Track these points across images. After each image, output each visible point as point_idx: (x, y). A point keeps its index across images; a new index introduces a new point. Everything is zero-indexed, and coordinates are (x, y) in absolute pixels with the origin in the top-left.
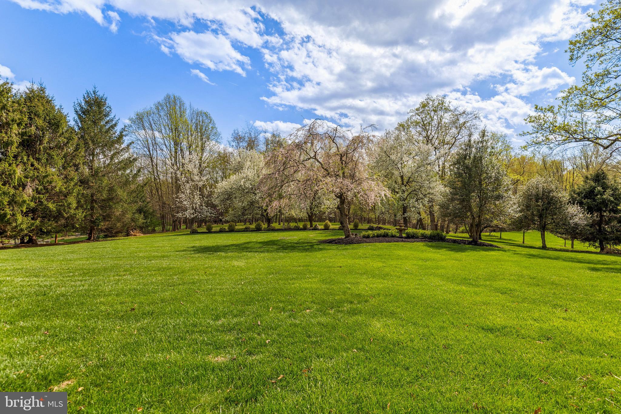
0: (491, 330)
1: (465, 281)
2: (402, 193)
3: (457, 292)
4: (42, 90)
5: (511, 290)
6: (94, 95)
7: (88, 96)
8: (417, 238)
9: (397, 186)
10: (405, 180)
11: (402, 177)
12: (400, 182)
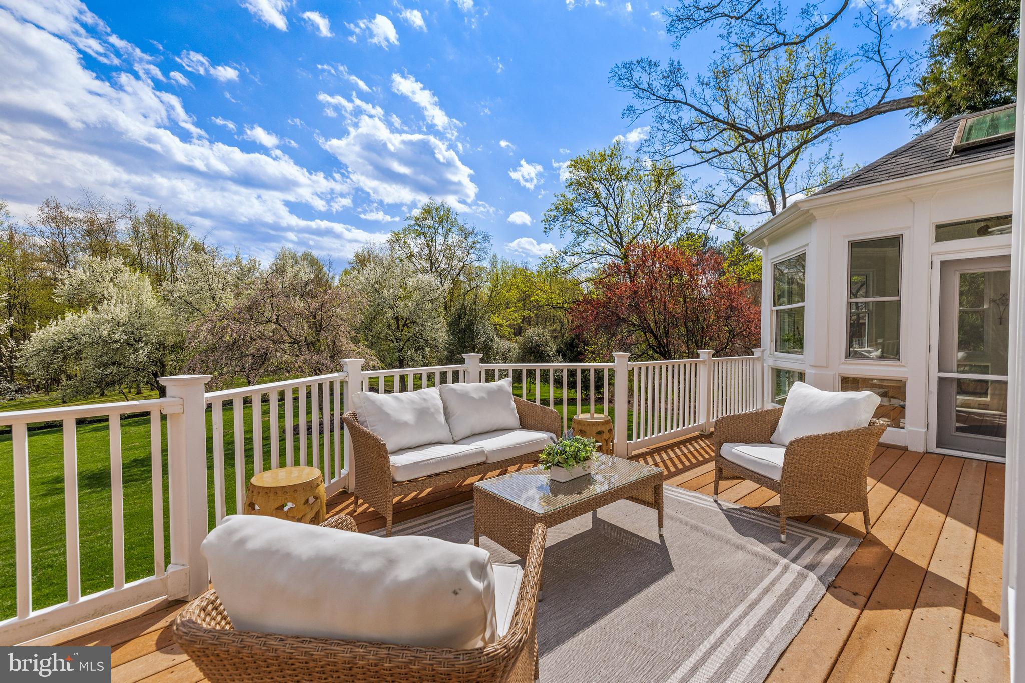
9: (390, 332)
10: (401, 323)
11: (397, 319)
12: (394, 326)
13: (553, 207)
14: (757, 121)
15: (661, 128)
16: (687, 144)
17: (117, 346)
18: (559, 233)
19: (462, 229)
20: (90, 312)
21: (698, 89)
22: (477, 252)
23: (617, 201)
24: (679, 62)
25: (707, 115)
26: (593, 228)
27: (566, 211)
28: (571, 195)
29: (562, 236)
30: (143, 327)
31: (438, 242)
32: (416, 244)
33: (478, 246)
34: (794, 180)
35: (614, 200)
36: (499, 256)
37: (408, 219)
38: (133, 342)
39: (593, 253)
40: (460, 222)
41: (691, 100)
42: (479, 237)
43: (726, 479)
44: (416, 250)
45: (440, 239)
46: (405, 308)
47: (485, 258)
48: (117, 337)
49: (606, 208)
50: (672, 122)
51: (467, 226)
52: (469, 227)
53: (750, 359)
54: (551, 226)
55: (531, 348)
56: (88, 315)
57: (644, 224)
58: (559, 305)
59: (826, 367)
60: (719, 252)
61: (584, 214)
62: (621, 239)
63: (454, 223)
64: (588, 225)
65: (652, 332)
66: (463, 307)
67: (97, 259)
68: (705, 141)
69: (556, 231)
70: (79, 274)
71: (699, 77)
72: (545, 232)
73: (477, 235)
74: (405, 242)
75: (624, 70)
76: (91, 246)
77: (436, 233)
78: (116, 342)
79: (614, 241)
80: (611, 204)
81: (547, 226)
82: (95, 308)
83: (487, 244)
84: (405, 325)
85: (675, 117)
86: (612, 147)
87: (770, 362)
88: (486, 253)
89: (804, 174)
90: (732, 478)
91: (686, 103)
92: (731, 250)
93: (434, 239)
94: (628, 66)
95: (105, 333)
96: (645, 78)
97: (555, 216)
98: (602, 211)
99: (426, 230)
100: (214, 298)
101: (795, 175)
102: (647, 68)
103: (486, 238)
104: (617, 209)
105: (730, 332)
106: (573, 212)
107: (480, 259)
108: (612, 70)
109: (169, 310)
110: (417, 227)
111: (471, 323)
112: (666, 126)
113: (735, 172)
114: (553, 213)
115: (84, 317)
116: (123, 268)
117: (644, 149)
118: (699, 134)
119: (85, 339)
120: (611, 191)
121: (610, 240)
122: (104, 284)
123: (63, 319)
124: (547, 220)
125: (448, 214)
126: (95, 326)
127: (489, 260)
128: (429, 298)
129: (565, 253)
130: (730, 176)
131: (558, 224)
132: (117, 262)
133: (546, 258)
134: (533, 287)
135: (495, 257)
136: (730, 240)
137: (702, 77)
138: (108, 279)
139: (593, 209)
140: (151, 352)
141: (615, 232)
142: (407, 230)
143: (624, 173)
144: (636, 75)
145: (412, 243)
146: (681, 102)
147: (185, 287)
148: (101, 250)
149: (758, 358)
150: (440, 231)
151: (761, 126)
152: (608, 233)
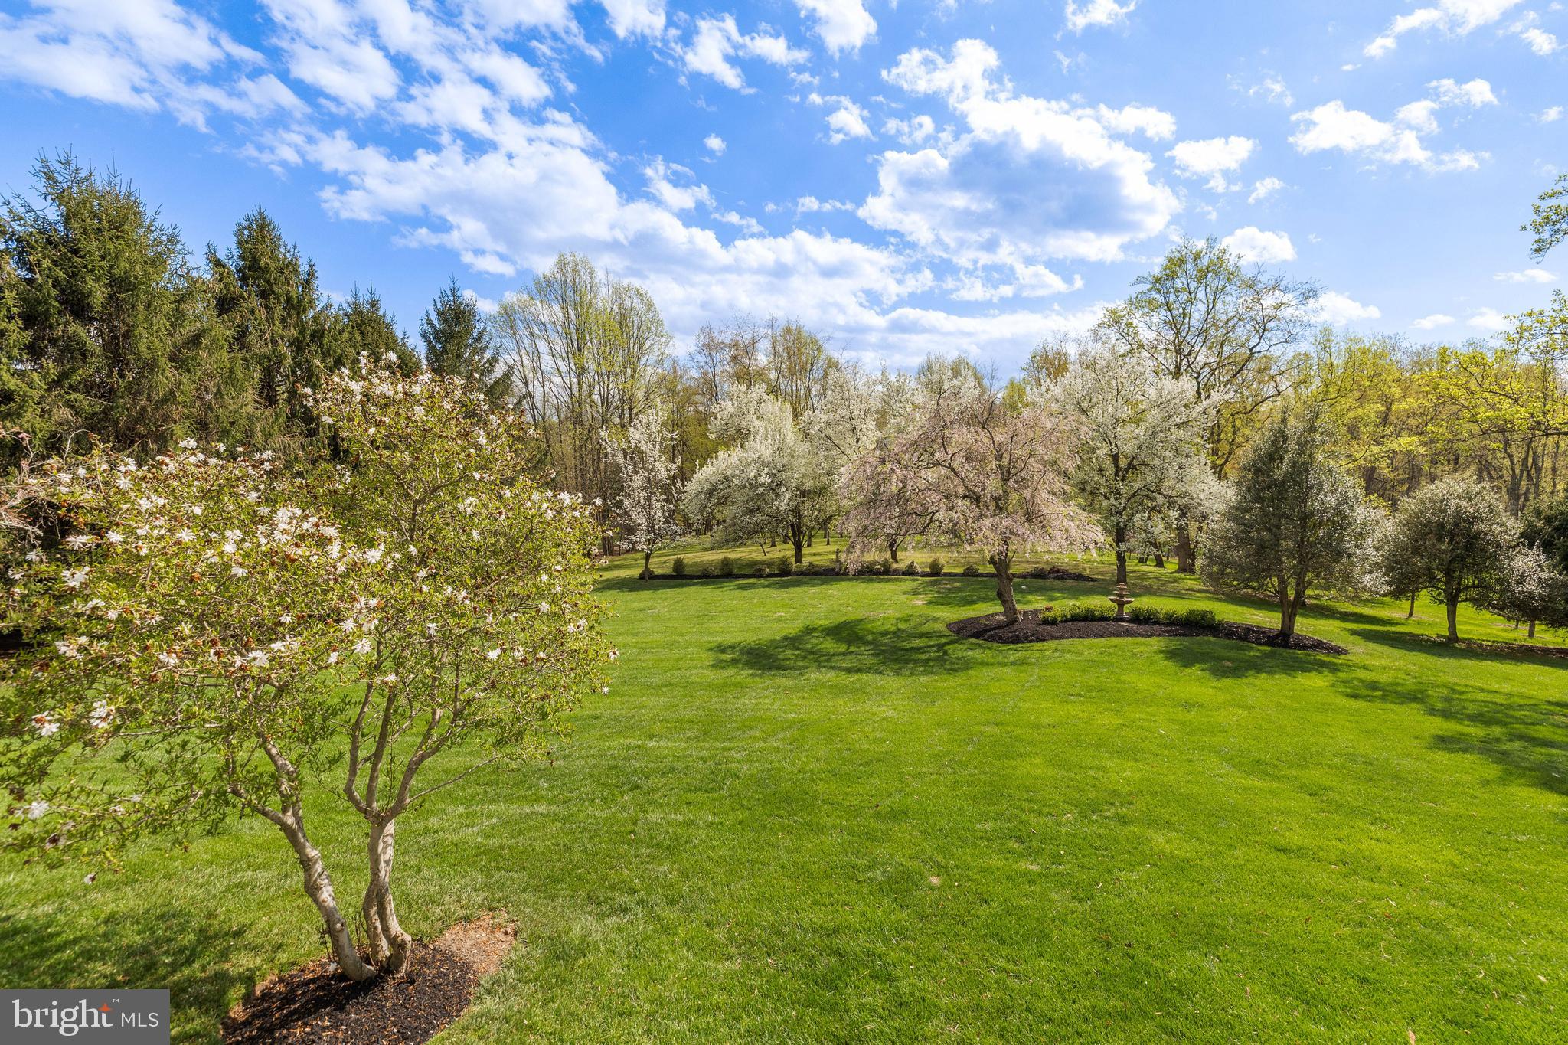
0: (1284, 851)
1: (1258, 767)
2: (1116, 499)
3: (1246, 789)
4: (374, 304)
5: (1325, 789)
6: (452, 298)
7: (444, 304)
8: (1157, 623)
9: (1103, 481)
10: (1123, 464)
11: (1115, 458)
12: (1110, 468)
17: (761, 490)
19: (1250, 284)
20: (738, 449)
22: (1284, 326)
30: (784, 468)
31: (1196, 315)
32: (1151, 324)
37: (1139, 280)
38: (774, 488)
40: (1246, 271)
42: (1291, 295)
44: (1146, 336)
45: (1199, 310)
46: (1129, 440)
47: (1302, 337)
48: (762, 480)
52: (1266, 279)
55: (1441, 526)
56: (737, 454)
63: (1232, 277)
66: (1280, 437)
67: (744, 388)
70: (729, 406)
73: (1285, 291)
74: (1129, 325)
76: (737, 374)
77: (1191, 301)
78: (761, 485)
82: (742, 446)
83: (1309, 309)
84: (1131, 467)
88: (1308, 326)
93: (1187, 310)
95: (752, 475)
99: (1172, 298)
100: (854, 430)
103: (1309, 296)
107: (1290, 340)
109: (806, 446)
110: (1153, 294)
111: (1300, 470)
115: (734, 455)
116: (765, 397)
119: (736, 482)
122: (749, 417)
123: (717, 458)
125: (1222, 260)
126: (744, 466)
127: (1312, 340)
128: (1178, 420)
132: (759, 390)
135: (1326, 333)
138: (752, 410)
140: (791, 500)
142: (1135, 302)
145: (1141, 324)
147: (824, 418)
148: (746, 377)
150: (1201, 295)
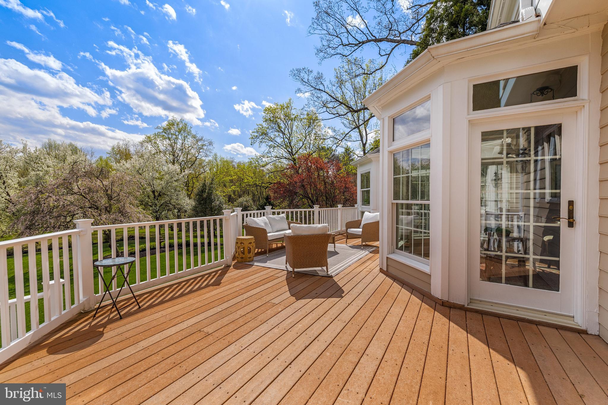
2: (155, 207)
9: (149, 200)
10: (156, 194)
11: (153, 192)
12: (152, 196)
13: (256, 131)
14: (354, 96)
15: (313, 99)
16: (325, 108)
18: (259, 145)
19: (194, 137)
21: (330, 86)
22: (205, 151)
23: (290, 130)
24: (322, 73)
25: (334, 98)
26: (277, 144)
27: (263, 134)
28: (265, 125)
29: (260, 147)
31: (178, 143)
32: (163, 144)
33: (205, 148)
34: (370, 126)
35: (288, 130)
36: (218, 155)
37: (158, 128)
39: (278, 158)
40: (193, 132)
41: (327, 90)
42: (206, 142)
43: (349, 239)
44: (162, 148)
45: (180, 141)
46: (158, 185)
47: (210, 155)
49: (284, 134)
50: (318, 97)
51: (198, 136)
52: (199, 136)
53: (354, 208)
54: (255, 141)
57: (303, 143)
58: (259, 185)
59: (376, 210)
60: (338, 157)
61: (272, 136)
62: (292, 150)
63: (189, 133)
64: (274, 142)
65: (310, 199)
66: (204, 185)
68: (333, 108)
69: (257, 144)
71: (330, 81)
72: (251, 144)
73: (204, 141)
74: (155, 143)
75: (296, 72)
77: (177, 138)
79: (289, 152)
80: (286, 132)
81: (253, 141)
83: (211, 147)
84: (159, 195)
85: (319, 95)
86: (287, 103)
87: (360, 209)
88: (211, 152)
89: (375, 124)
90: (350, 239)
91: (325, 92)
92: (344, 158)
93: (176, 142)
94: (299, 71)
96: (306, 77)
97: (257, 136)
98: (281, 135)
99: (170, 136)
101: (371, 124)
102: (307, 72)
103: (211, 144)
104: (290, 135)
105: (345, 198)
106: (266, 134)
107: (206, 156)
108: (291, 71)
110: (164, 134)
111: (210, 194)
112: (315, 99)
113: (345, 119)
114: (256, 134)
117: (305, 109)
118: (330, 105)
120: (286, 124)
121: (286, 150)
124: (252, 138)
125: (185, 127)
127: (212, 157)
128: (175, 179)
129: (263, 157)
130: (343, 121)
131: (258, 140)
133: (252, 158)
134: (245, 174)
135: (216, 155)
136: (343, 151)
137: (332, 81)
139: (277, 134)
141: (288, 146)
142: (157, 135)
143: (293, 117)
144: (302, 75)
145: (160, 143)
146: (323, 91)
149: (356, 208)
150: (180, 137)
151: (356, 98)
152: (285, 147)
